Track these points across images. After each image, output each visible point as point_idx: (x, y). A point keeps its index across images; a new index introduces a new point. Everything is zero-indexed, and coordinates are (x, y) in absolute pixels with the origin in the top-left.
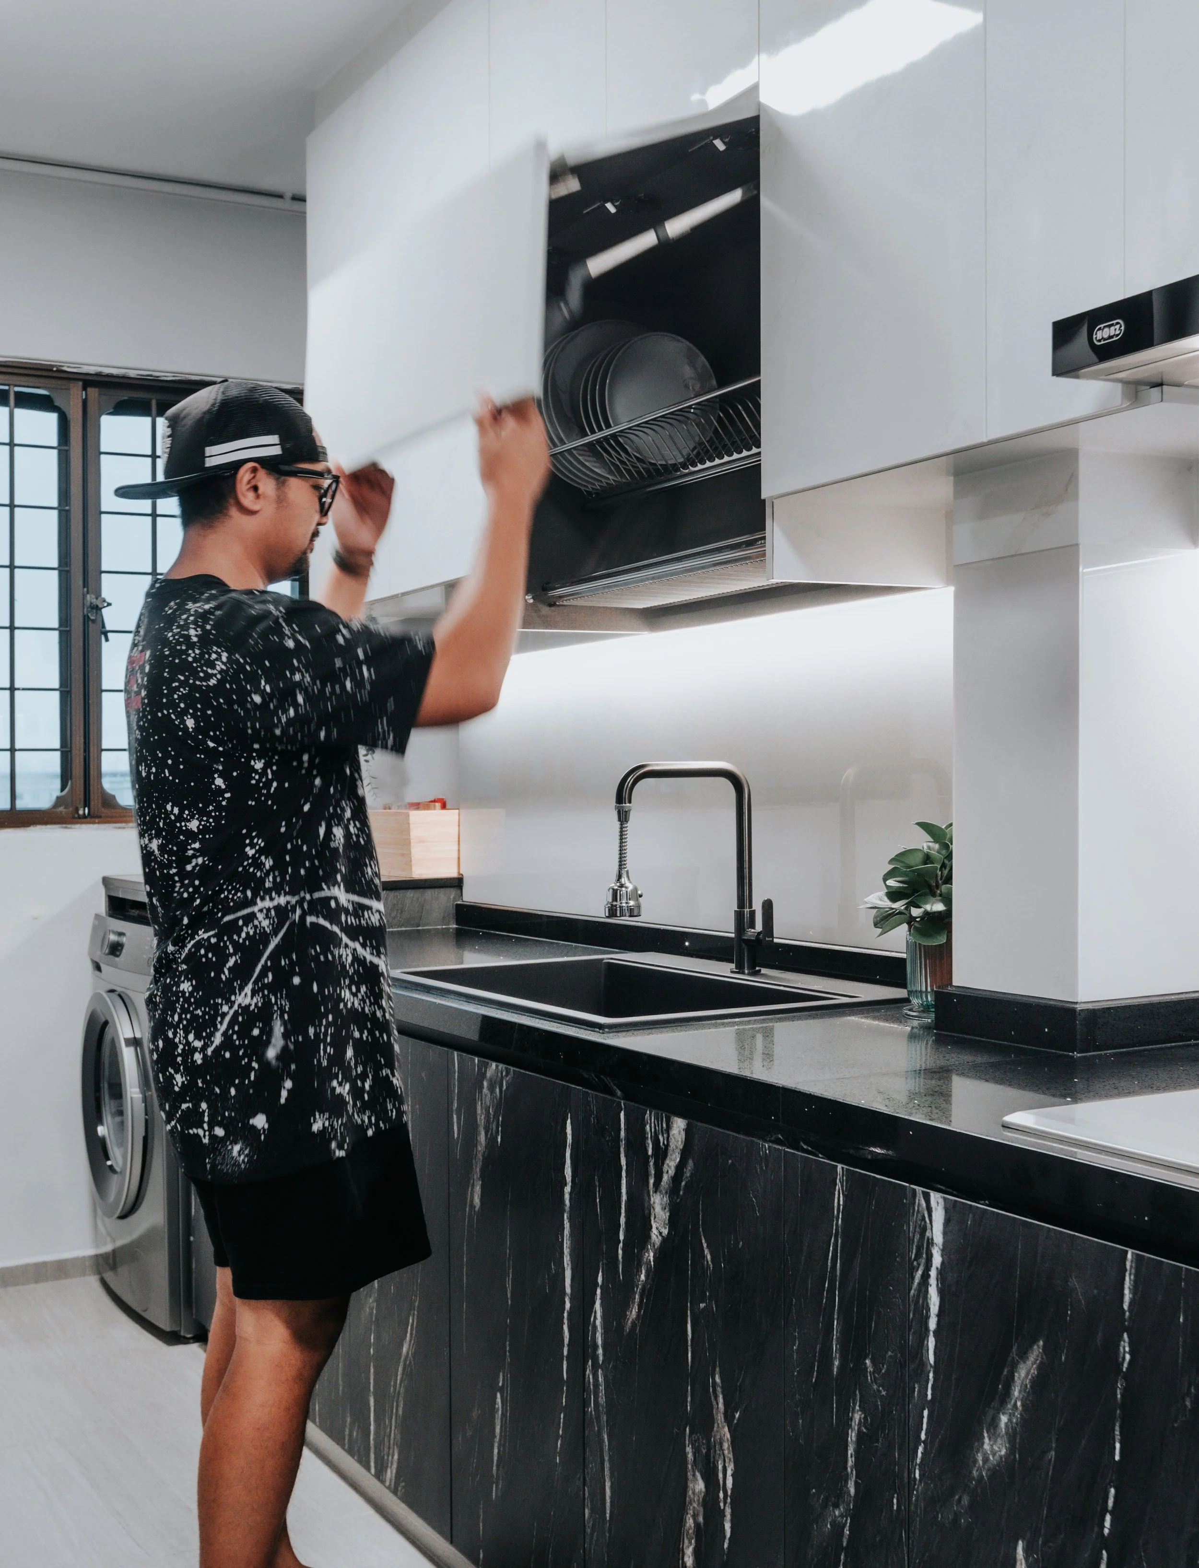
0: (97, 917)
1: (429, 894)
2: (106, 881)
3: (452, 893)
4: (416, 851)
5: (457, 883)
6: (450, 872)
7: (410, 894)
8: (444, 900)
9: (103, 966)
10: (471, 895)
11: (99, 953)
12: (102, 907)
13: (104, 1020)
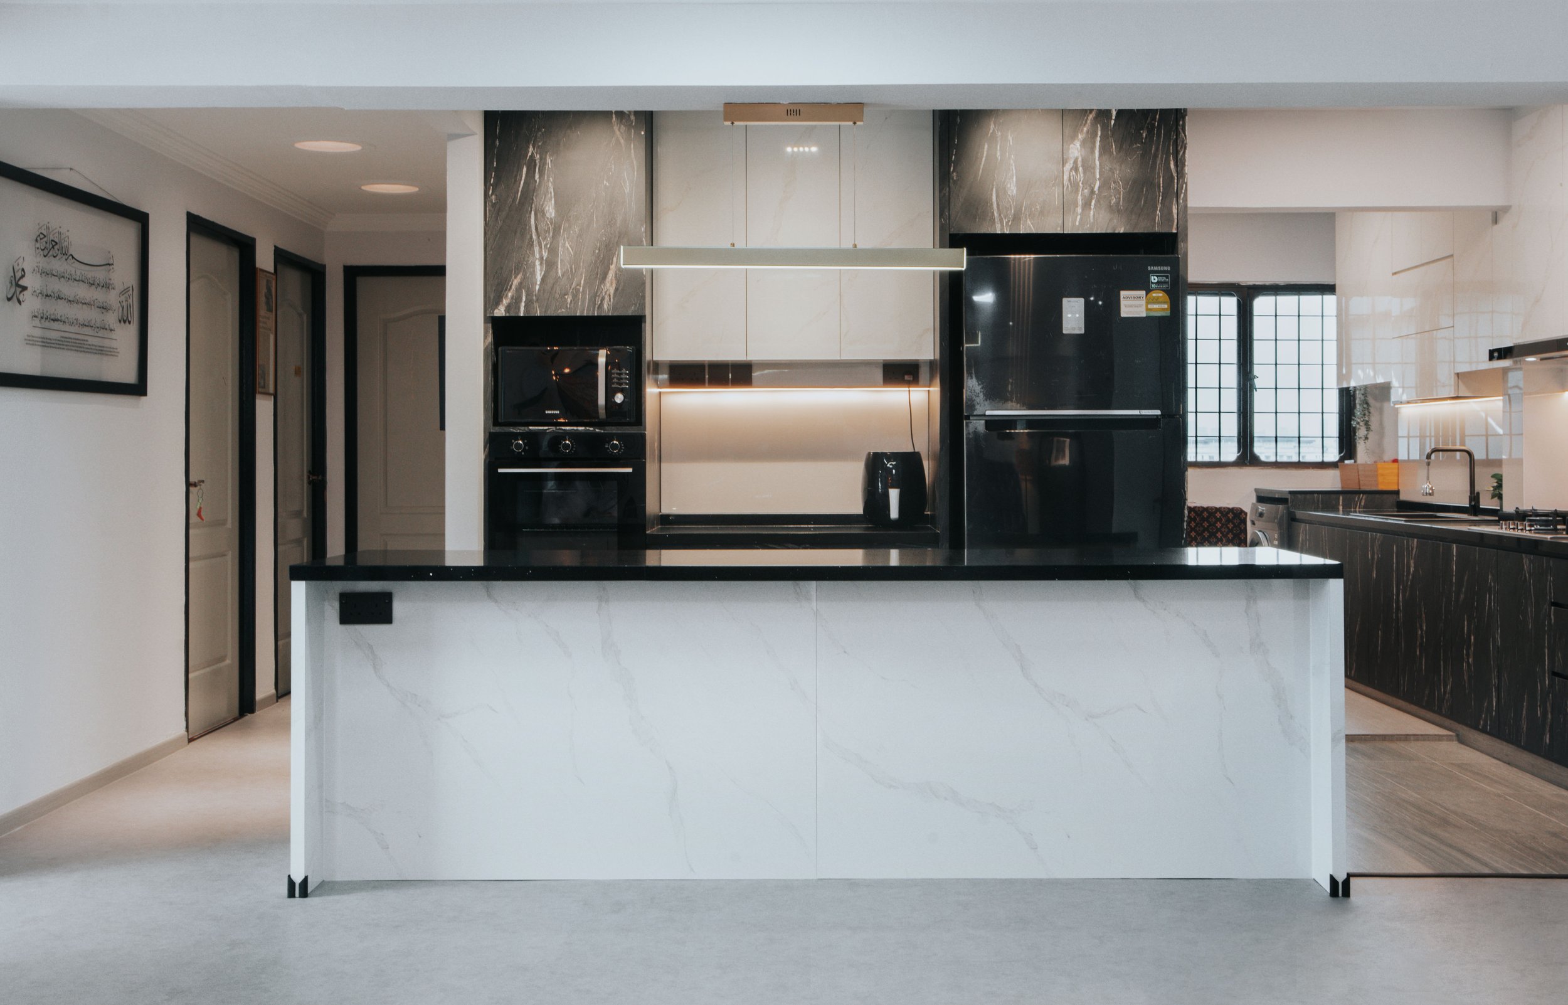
0: (1253, 504)
1: (1385, 496)
2: (1256, 490)
3: (1395, 496)
4: (1380, 479)
5: (1397, 493)
6: (1394, 488)
7: (1377, 496)
8: (1392, 498)
9: (1256, 522)
10: (1403, 497)
11: (1254, 517)
12: (1254, 500)
13: (1257, 542)
